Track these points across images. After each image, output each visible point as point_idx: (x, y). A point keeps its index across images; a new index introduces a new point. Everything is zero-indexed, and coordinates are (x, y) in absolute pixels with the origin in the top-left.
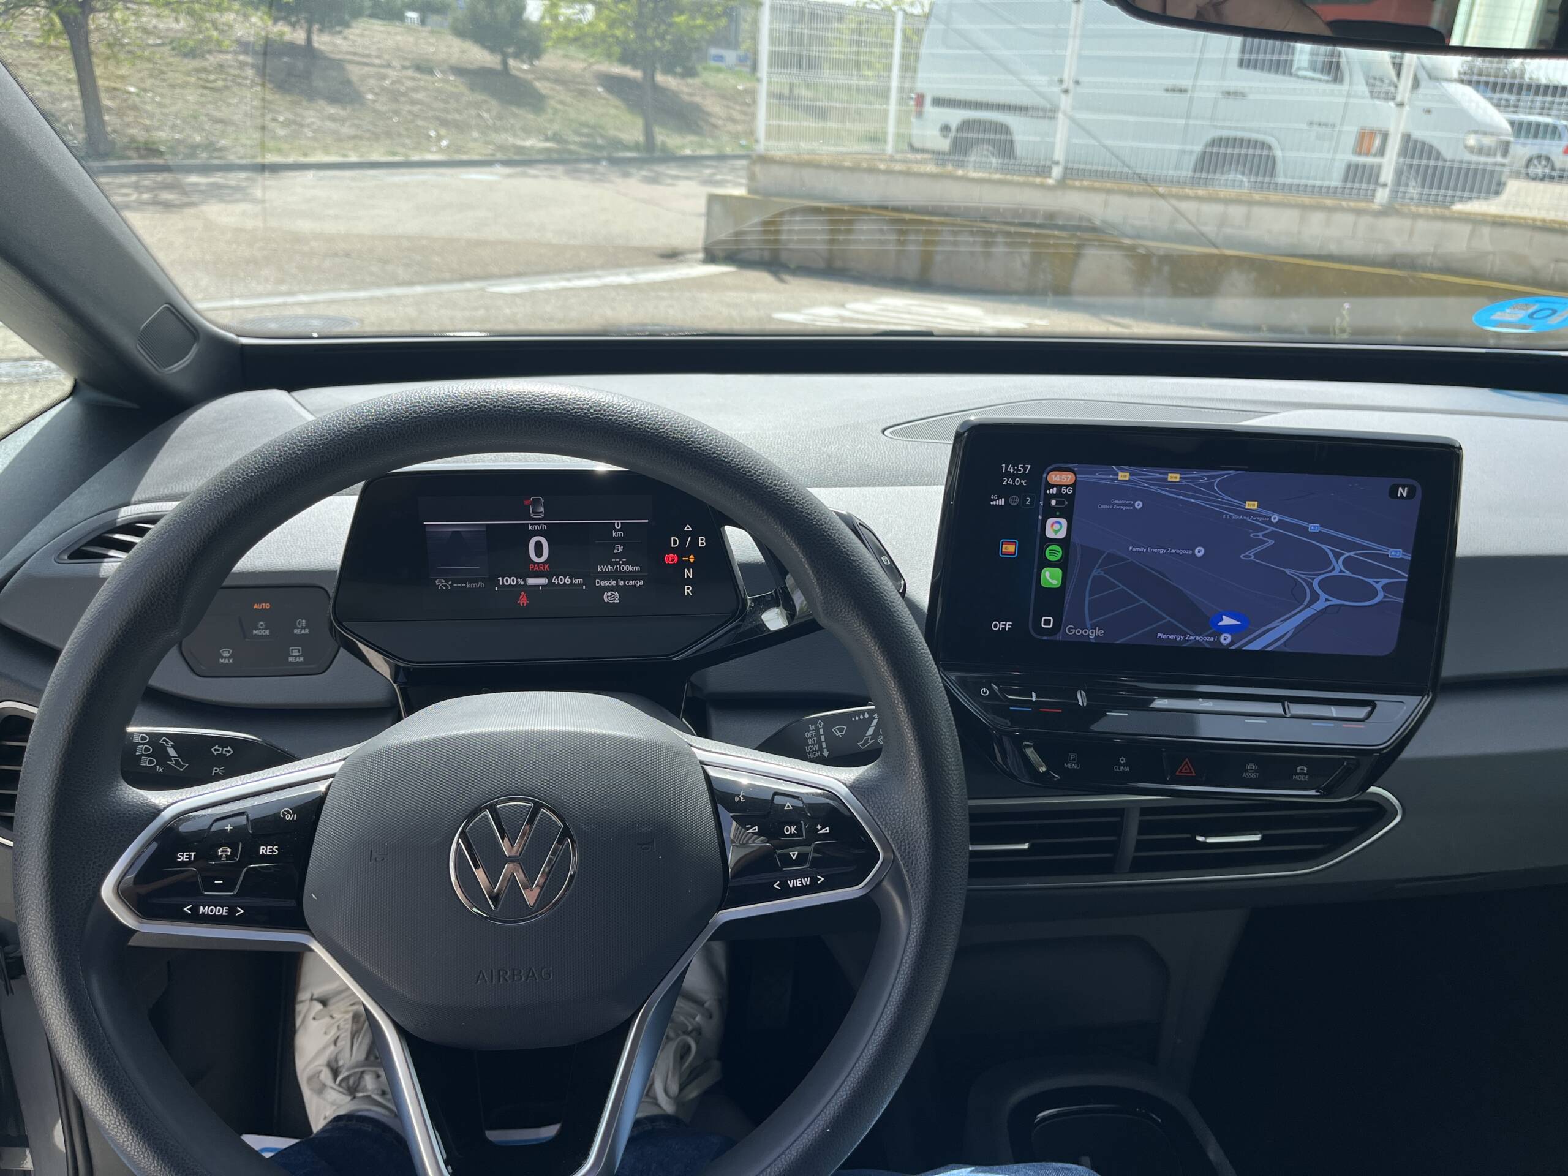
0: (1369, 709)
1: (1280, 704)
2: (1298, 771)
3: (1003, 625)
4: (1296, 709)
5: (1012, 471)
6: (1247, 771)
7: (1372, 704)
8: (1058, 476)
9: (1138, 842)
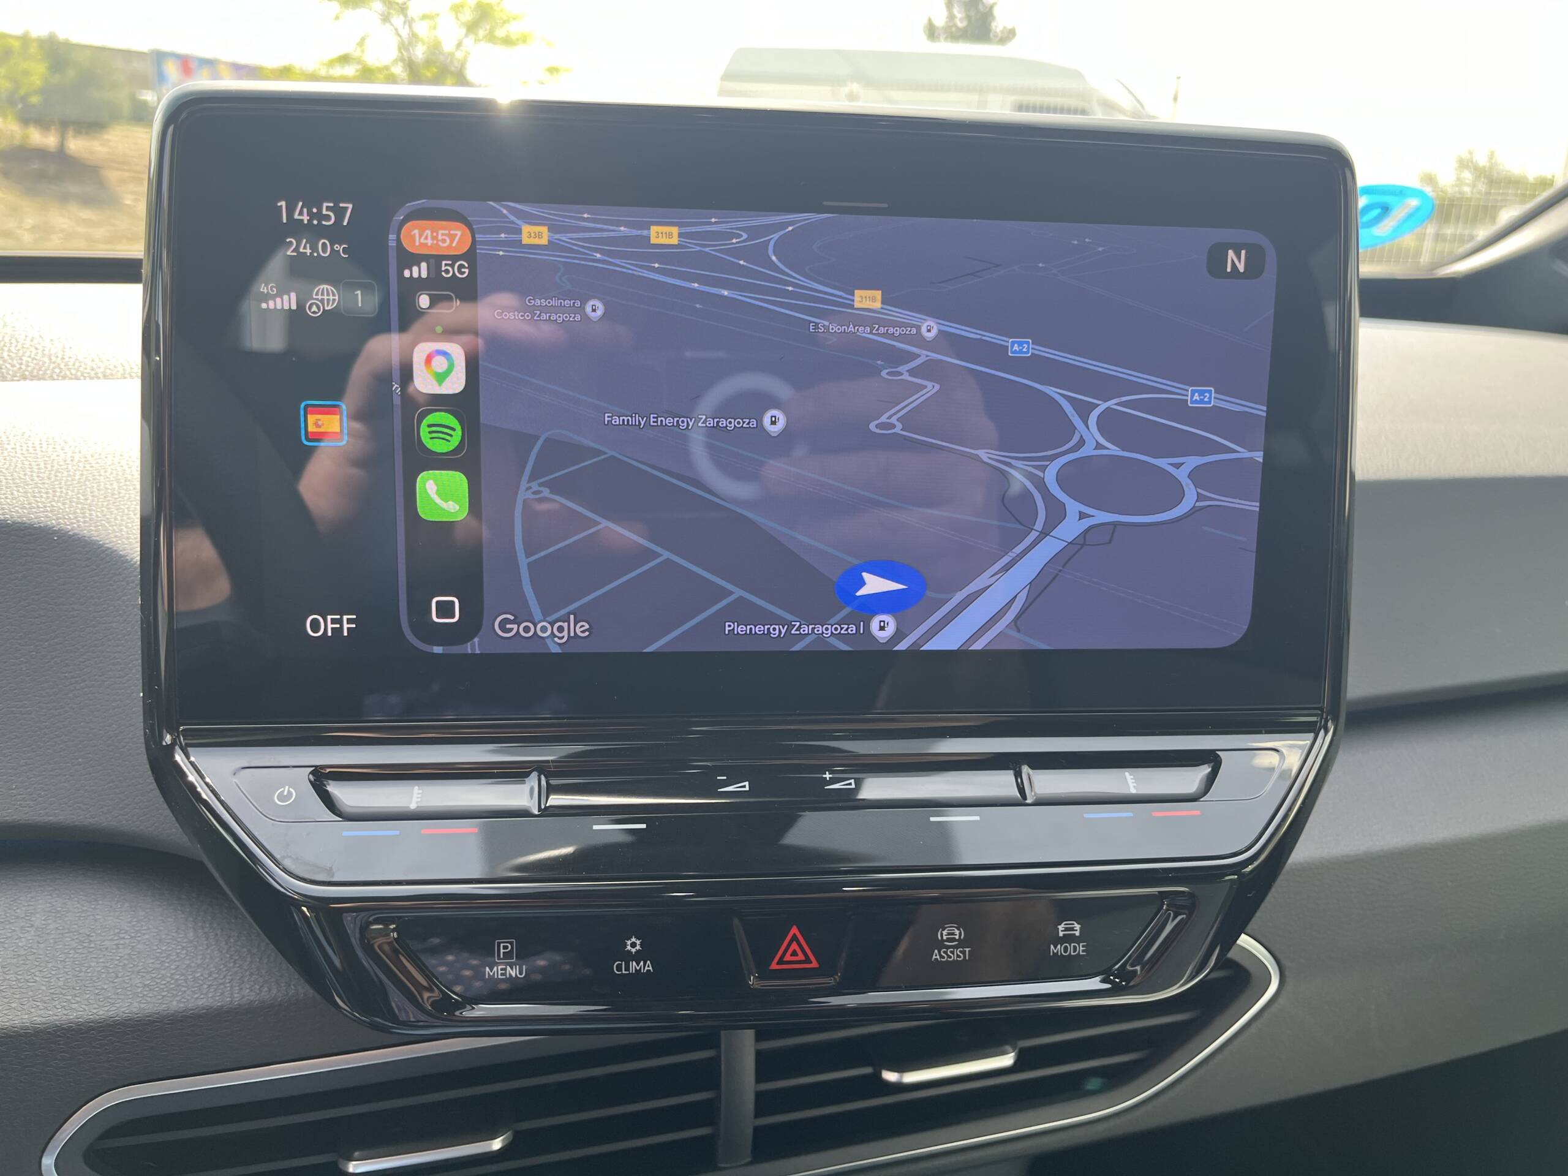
0: (1206, 770)
1: (1011, 772)
2: (1061, 934)
3: (333, 621)
4: (1046, 782)
5: (305, 218)
6: (940, 945)
7: (1211, 758)
8: (428, 232)
9: (759, 1095)
